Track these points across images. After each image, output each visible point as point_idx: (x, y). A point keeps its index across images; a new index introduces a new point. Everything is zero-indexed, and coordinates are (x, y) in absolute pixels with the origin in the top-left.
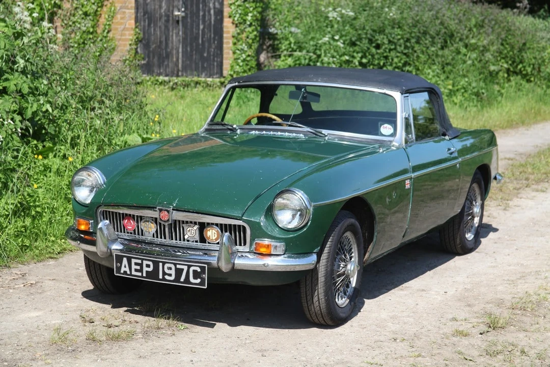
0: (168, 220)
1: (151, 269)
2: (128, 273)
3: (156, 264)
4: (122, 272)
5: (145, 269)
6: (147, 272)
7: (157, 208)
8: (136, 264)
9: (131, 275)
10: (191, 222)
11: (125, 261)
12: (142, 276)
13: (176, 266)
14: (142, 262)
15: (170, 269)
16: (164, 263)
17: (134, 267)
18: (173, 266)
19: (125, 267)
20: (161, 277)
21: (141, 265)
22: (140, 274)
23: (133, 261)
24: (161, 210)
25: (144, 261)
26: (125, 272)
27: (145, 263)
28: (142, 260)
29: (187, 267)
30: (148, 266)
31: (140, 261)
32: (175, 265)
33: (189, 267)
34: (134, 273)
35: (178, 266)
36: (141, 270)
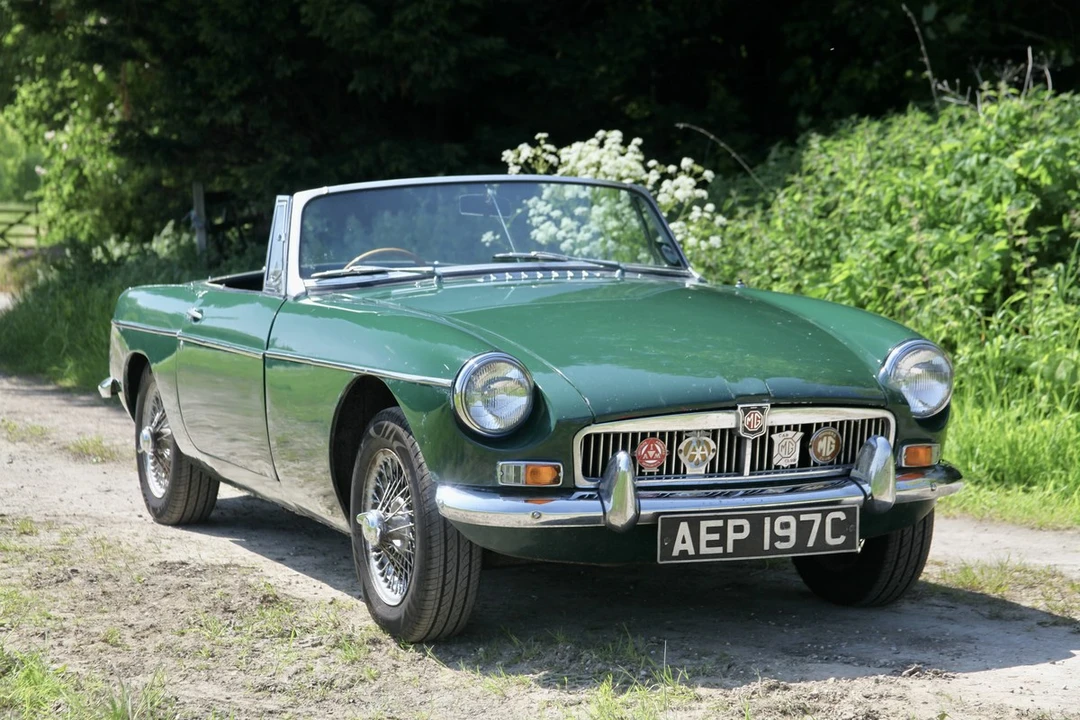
0: (760, 429)
1: (744, 535)
2: (691, 552)
3: (757, 522)
4: (676, 553)
5: (732, 536)
6: (736, 542)
7: (740, 406)
8: (710, 530)
9: (697, 555)
10: (788, 428)
11: (684, 529)
12: (725, 554)
13: (797, 519)
14: (726, 524)
15: (786, 526)
16: (774, 517)
17: (704, 537)
18: (791, 520)
19: (684, 541)
20: (767, 547)
21: (723, 531)
22: (719, 550)
23: (704, 525)
24: (746, 411)
25: (730, 521)
26: (684, 554)
27: (731, 523)
28: (725, 519)
29: (819, 515)
30: (739, 529)
31: (720, 523)
32: (797, 515)
33: (825, 514)
34: (704, 550)
35: (803, 518)
36: (722, 542)
